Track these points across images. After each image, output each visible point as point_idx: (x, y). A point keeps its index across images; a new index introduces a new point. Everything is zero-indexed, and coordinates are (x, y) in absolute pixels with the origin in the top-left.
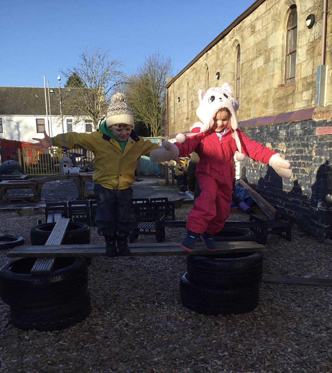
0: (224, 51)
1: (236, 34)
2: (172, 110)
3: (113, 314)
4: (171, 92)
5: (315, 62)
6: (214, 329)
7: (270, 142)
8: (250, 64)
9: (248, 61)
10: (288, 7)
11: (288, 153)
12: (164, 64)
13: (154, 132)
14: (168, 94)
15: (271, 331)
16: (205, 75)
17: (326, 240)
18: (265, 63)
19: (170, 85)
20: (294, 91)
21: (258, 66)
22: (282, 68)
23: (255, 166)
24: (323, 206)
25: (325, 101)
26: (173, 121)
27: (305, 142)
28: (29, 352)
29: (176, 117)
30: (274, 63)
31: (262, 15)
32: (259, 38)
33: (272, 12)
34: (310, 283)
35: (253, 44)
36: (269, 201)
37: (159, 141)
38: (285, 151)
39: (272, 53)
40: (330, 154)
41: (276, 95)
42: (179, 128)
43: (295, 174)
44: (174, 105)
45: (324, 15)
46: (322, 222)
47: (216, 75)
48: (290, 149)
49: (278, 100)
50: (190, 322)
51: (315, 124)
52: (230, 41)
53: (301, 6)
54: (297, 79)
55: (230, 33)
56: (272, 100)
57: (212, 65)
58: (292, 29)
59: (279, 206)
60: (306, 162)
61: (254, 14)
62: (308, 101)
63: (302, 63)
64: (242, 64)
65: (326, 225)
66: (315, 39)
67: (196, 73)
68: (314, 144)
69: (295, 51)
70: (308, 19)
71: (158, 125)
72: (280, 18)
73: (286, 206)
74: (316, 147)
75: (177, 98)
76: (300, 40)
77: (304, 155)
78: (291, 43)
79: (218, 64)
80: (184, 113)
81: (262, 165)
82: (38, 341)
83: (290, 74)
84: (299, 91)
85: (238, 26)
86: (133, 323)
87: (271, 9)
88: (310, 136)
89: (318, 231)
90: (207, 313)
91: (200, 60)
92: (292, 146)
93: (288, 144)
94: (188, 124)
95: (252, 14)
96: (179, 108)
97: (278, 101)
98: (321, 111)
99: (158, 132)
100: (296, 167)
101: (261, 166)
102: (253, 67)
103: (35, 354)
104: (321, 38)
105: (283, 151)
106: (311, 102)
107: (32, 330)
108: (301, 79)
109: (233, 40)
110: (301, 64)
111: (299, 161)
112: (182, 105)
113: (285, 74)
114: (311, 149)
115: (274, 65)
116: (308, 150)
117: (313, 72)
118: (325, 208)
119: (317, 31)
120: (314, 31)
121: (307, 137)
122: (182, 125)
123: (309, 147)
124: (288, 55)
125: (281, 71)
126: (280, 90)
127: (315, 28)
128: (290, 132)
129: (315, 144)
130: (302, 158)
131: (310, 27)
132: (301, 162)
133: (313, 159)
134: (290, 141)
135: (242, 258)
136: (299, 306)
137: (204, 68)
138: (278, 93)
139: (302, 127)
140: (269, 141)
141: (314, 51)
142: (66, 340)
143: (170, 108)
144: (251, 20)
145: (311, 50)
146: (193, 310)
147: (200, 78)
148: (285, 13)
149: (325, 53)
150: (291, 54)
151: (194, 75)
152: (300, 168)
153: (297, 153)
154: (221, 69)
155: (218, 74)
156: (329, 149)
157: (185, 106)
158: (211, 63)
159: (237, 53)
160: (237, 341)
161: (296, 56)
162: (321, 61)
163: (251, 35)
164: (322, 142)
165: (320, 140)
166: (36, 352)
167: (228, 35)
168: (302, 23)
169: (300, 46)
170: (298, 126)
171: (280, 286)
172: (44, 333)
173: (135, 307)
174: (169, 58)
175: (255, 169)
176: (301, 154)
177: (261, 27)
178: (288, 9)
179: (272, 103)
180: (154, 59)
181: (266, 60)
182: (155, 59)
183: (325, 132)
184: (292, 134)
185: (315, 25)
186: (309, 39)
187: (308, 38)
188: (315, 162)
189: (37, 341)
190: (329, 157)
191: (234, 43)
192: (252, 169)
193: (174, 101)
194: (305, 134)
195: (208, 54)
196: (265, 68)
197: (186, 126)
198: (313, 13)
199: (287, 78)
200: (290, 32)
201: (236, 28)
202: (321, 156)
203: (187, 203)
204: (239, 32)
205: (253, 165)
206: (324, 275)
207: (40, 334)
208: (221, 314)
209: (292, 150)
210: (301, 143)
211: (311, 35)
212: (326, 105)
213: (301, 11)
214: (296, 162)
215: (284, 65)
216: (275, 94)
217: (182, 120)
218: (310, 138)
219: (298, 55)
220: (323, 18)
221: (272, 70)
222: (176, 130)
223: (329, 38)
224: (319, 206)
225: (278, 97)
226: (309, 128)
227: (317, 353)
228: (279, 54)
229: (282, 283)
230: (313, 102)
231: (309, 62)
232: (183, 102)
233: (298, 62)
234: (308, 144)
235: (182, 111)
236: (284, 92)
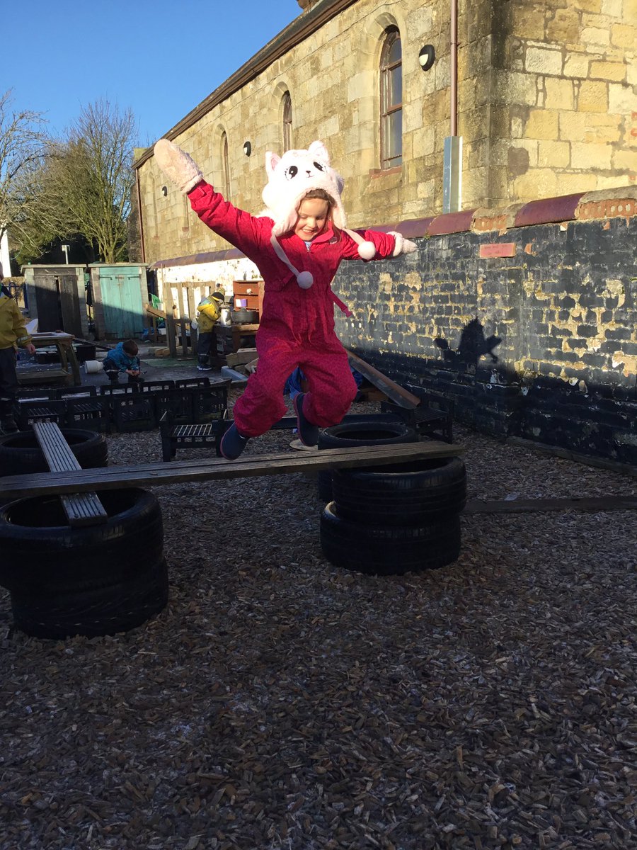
0: (257, 103)
1: (280, 72)
2: (151, 211)
3: (211, 593)
4: (146, 176)
5: (438, 130)
6: (408, 596)
7: (387, 272)
8: (312, 130)
9: (308, 124)
10: (382, 30)
11: (426, 290)
12: (119, 121)
13: (107, 254)
14: (139, 180)
15: (501, 589)
16: (218, 145)
17: (510, 438)
18: (342, 129)
19: (144, 163)
20: (401, 181)
21: (330, 134)
22: (375, 140)
23: (359, 315)
24: (501, 380)
25: (460, 201)
26: (153, 234)
27: (459, 271)
28: (88, 677)
29: (159, 226)
30: (359, 130)
31: (333, 41)
32: (328, 82)
33: (352, 35)
34: (522, 508)
35: (316, 93)
36: (393, 377)
37: (140, 272)
38: (418, 287)
39: (355, 111)
40: (511, 290)
41: (366, 189)
42: (167, 246)
43: (441, 327)
44: (152, 202)
45: (453, 47)
46: (501, 407)
47: (245, 147)
48: (429, 284)
49: (371, 197)
50: (359, 590)
51: (475, 239)
52: (269, 84)
53: (407, 29)
54: (405, 159)
55: (268, 70)
56: (360, 198)
57: (234, 129)
58: (389, 69)
59: (411, 386)
60: (461, 306)
61: (315, 37)
62: (428, 200)
63: (415, 132)
64: (297, 129)
65: (508, 412)
66: (437, 89)
67: (200, 142)
68: (478, 273)
69: (400, 109)
70: (422, 53)
71: (113, 242)
72: (367, 48)
73: (426, 384)
74: (484, 279)
75: (161, 188)
76: (409, 90)
77: (457, 293)
78: (390, 95)
79: (247, 126)
80: (179, 218)
81: (374, 314)
82: (95, 656)
83: (389, 151)
84: (410, 182)
85: (284, 58)
86: (260, 603)
87: (350, 30)
88: (467, 260)
89: (493, 423)
90: (383, 573)
91: (206, 118)
92: (432, 278)
93: (423, 274)
94: (189, 240)
95: (311, 37)
96: (167, 209)
97: (371, 200)
98: (486, 217)
99: (114, 254)
100: (443, 316)
101: (372, 315)
102: (319, 136)
103: (104, 679)
104: (449, 88)
105: (414, 289)
106: (435, 201)
107: (73, 636)
108: (413, 161)
109: (275, 82)
110: (412, 133)
111: (448, 305)
112: (173, 202)
113: (381, 150)
114: (470, 282)
115: (360, 133)
116: (465, 285)
117: (435, 148)
118: (506, 383)
119: (438, 75)
120: (433, 74)
121: (462, 262)
122: (174, 240)
123: (467, 279)
124: (385, 116)
125: (373, 145)
126: (374, 178)
127: (436, 70)
128: (428, 254)
129: (481, 273)
130: (453, 298)
131: (427, 67)
132: (451, 307)
133: (479, 299)
134: (428, 270)
135: (439, 469)
136: (523, 547)
137: (217, 133)
138: (370, 185)
139: (452, 245)
140: (385, 271)
141: (435, 111)
142: (150, 647)
143: (146, 207)
144: (310, 48)
145: (431, 109)
146: (358, 571)
147: (208, 152)
148: (376, 40)
149: (456, 114)
150: (389, 114)
151: (196, 145)
152: (451, 317)
153: (443, 290)
154: (252, 136)
155: (247, 145)
156: (508, 281)
157: (180, 204)
158: (231, 124)
159: (283, 107)
160: (455, 612)
161: (403, 119)
162: (450, 129)
163: (312, 76)
164: (493, 270)
165: (490, 267)
166: (104, 675)
167: (264, 73)
168: (411, 60)
169: (409, 100)
170: (442, 244)
171: (474, 517)
172: (101, 638)
173: (247, 575)
174: (130, 112)
175: (360, 322)
176: (452, 293)
177: (331, 63)
178: (382, 34)
179: (359, 203)
180: (99, 110)
181: (344, 123)
182: (102, 111)
183: (498, 252)
184: (431, 257)
185: (436, 65)
186: (426, 89)
187: (423, 88)
188: (482, 304)
189: (93, 655)
190: (508, 296)
191: (276, 88)
192: (354, 322)
193: (154, 194)
194: (456, 257)
195: (223, 107)
196: (344, 138)
197: (183, 243)
198: (430, 43)
199: (385, 159)
200: (386, 74)
201: (281, 62)
202: (494, 293)
203: (236, 388)
204: (286, 68)
205: (354, 314)
206: (534, 495)
207: (93, 641)
208: (409, 571)
209: (432, 286)
210: (451, 272)
211: (429, 81)
212: (462, 207)
213: (408, 39)
214: (442, 307)
215: (379, 134)
216: (366, 187)
217: (174, 232)
218: (468, 263)
219: (407, 116)
220: (450, 53)
221: (357, 142)
222: (161, 250)
223: (463, 89)
224: (493, 380)
225: (371, 191)
226: (465, 247)
227: (592, 615)
228: (368, 113)
229: (477, 513)
230: (438, 203)
231: (427, 130)
232: (175, 196)
233: (407, 129)
234: (464, 274)
235: (173, 213)
236: (382, 184)
